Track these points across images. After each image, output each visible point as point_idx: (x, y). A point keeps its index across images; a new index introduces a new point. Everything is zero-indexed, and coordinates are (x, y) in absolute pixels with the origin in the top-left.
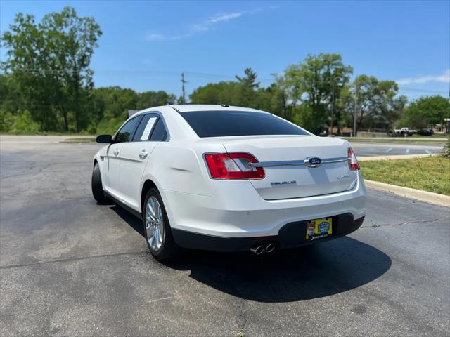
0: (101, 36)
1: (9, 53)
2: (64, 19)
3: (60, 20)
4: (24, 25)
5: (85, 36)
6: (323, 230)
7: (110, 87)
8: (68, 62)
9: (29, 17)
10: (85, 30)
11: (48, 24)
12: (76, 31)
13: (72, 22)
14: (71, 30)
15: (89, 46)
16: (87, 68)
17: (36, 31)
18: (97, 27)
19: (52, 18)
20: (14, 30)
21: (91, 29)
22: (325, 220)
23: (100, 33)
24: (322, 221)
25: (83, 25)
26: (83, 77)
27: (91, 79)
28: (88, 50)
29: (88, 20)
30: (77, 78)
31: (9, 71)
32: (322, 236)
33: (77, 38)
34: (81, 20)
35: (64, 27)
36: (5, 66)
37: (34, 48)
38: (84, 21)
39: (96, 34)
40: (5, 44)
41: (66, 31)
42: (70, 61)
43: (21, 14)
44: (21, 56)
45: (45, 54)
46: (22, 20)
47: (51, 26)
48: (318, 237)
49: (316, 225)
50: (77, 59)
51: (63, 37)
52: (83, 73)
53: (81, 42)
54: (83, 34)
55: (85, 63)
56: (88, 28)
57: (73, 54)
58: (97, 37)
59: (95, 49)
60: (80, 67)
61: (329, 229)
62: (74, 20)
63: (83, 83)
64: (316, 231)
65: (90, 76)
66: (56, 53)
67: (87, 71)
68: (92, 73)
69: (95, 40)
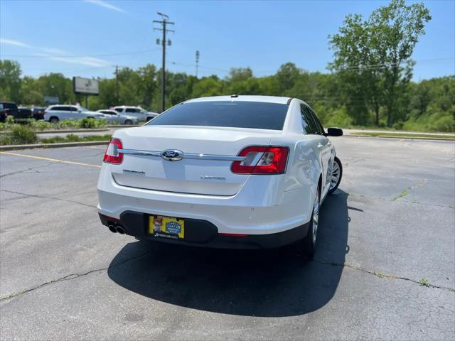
0: (429, 21)
1: (336, 53)
2: (391, 11)
3: (386, 13)
4: (351, 26)
5: (410, 25)
6: (172, 230)
7: (445, 77)
8: (388, 55)
9: (357, 17)
10: (412, 18)
11: (375, 20)
12: (401, 21)
13: (399, 12)
14: (397, 21)
15: (413, 35)
16: (408, 59)
17: (362, 29)
18: (426, 12)
19: (379, 13)
20: (342, 32)
21: (419, 16)
22: (175, 221)
23: (429, 18)
24: (172, 220)
25: (410, 13)
26: (403, 69)
27: (410, 70)
28: (412, 39)
29: (417, 6)
30: (396, 70)
31: (334, 70)
32: (169, 236)
33: (402, 29)
34: (409, 8)
35: (390, 20)
36: (331, 66)
37: (358, 46)
38: (412, 9)
39: (423, 20)
40: (333, 47)
41: (391, 23)
42: (391, 54)
43: (351, 16)
44: (345, 56)
45: (367, 50)
46: (350, 21)
47: (377, 21)
48: (164, 236)
49: (164, 223)
50: (398, 50)
51: (387, 30)
52: (403, 65)
53: (406, 32)
54: (408, 23)
55: (407, 53)
56: (415, 16)
57: (395, 46)
58: (424, 23)
59: (420, 37)
60: (400, 59)
61: (180, 231)
62: (401, 10)
63: (401, 75)
64: (163, 229)
65: (410, 67)
66: (377, 48)
67: (408, 62)
68: (413, 64)
69: (422, 26)
